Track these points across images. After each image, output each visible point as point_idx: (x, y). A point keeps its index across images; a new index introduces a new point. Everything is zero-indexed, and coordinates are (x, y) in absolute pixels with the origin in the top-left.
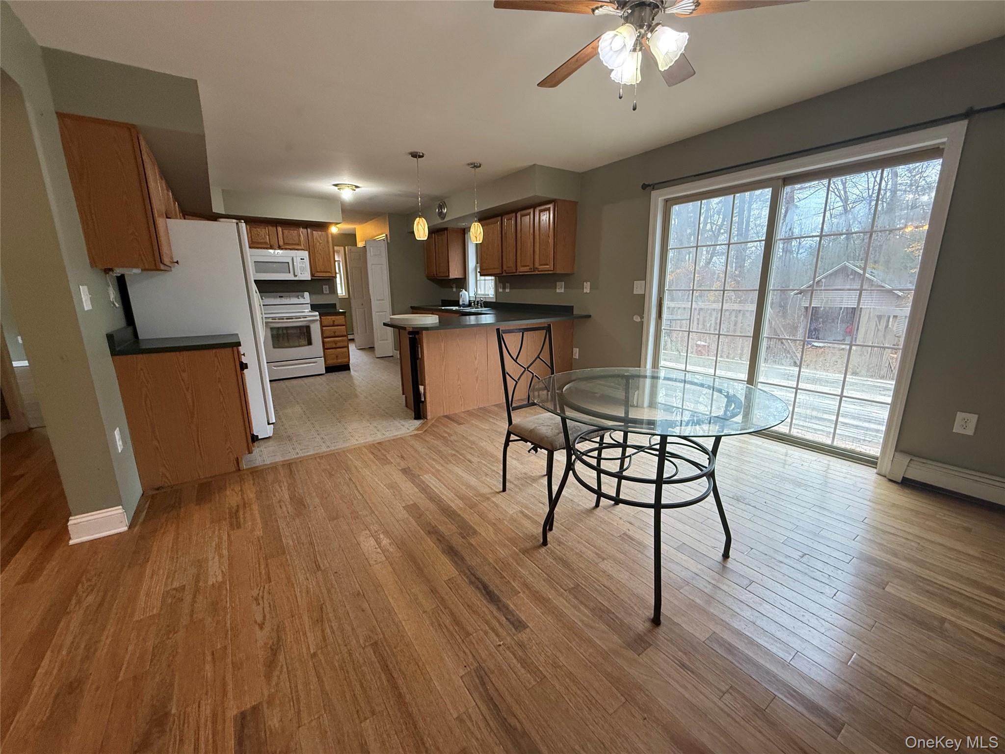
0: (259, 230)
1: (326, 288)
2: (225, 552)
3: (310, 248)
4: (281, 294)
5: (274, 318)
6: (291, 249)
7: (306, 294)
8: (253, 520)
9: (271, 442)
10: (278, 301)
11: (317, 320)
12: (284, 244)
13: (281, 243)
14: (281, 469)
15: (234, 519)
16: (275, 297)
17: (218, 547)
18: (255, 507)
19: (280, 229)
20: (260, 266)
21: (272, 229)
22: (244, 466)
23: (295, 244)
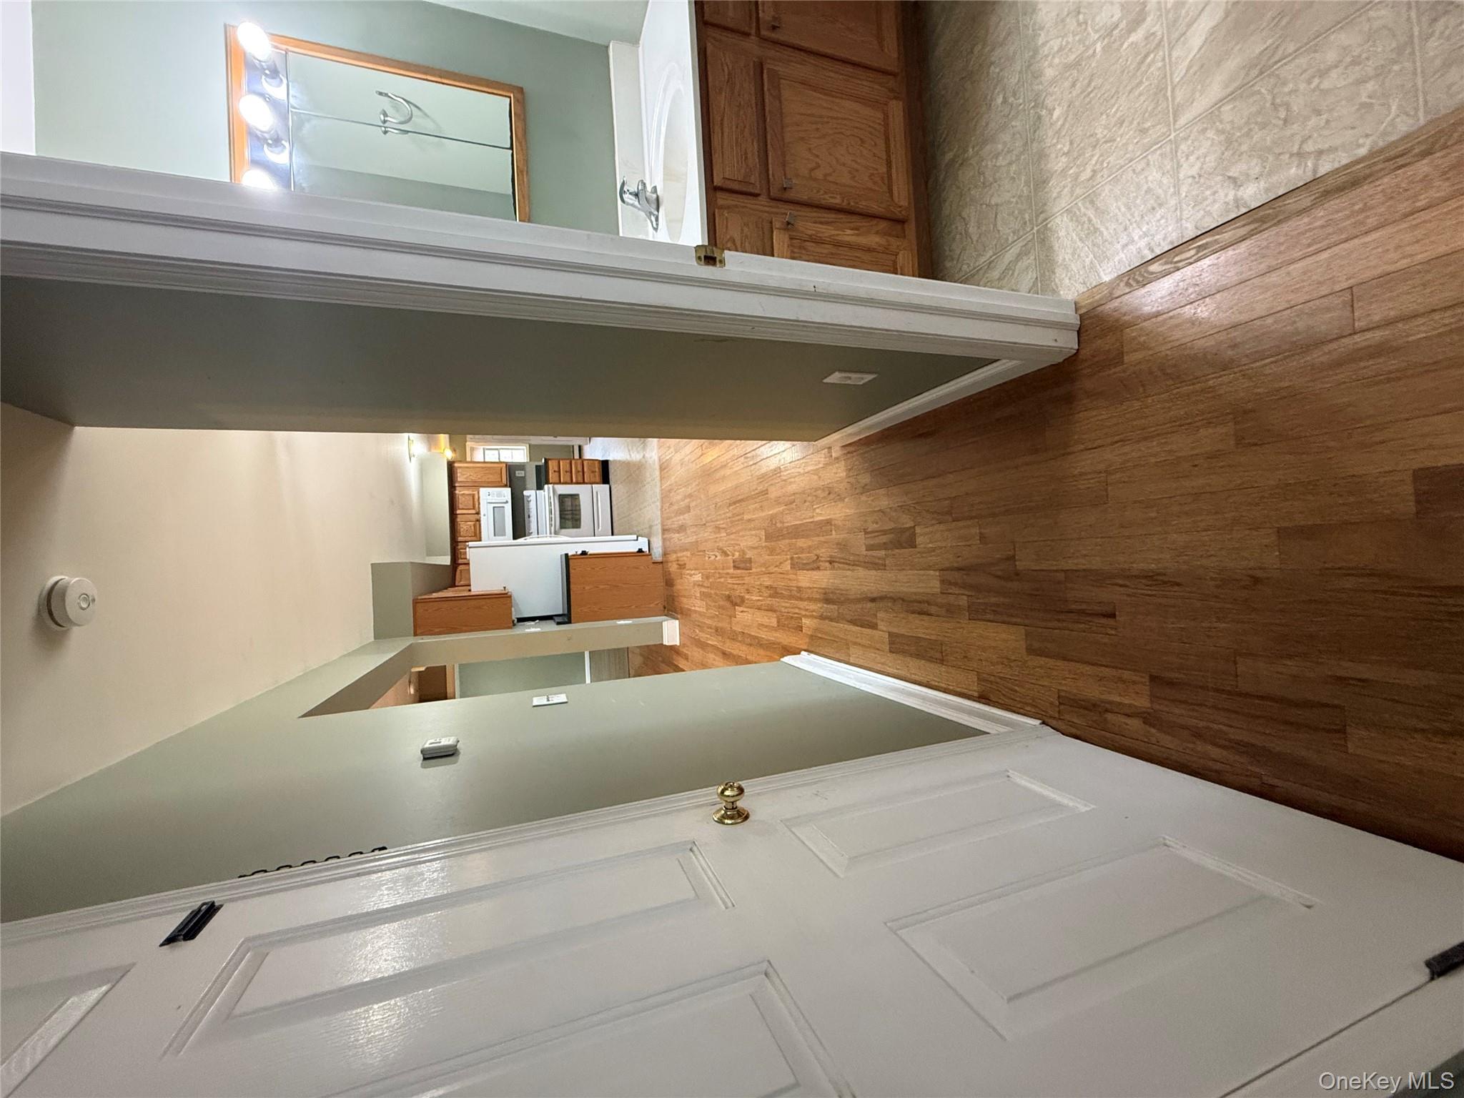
0: (462, 530)
1: (519, 474)
2: (693, 572)
3: (477, 485)
4: (526, 516)
5: (551, 525)
6: (479, 504)
7: (525, 493)
8: (683, 556)
9: (651, 540)
10: (533, 519)
11: (553, 488)
12: (474, 508)
13: (473, 512)
14: (665, 536)
15: (682, 566)
16: (529, 522)
17: (691, 575)
18: (679, 555)
19: (458, 512)
20: (498, 531)
21: (459, 519)
22: (660, 559)
23: (473, 499)
